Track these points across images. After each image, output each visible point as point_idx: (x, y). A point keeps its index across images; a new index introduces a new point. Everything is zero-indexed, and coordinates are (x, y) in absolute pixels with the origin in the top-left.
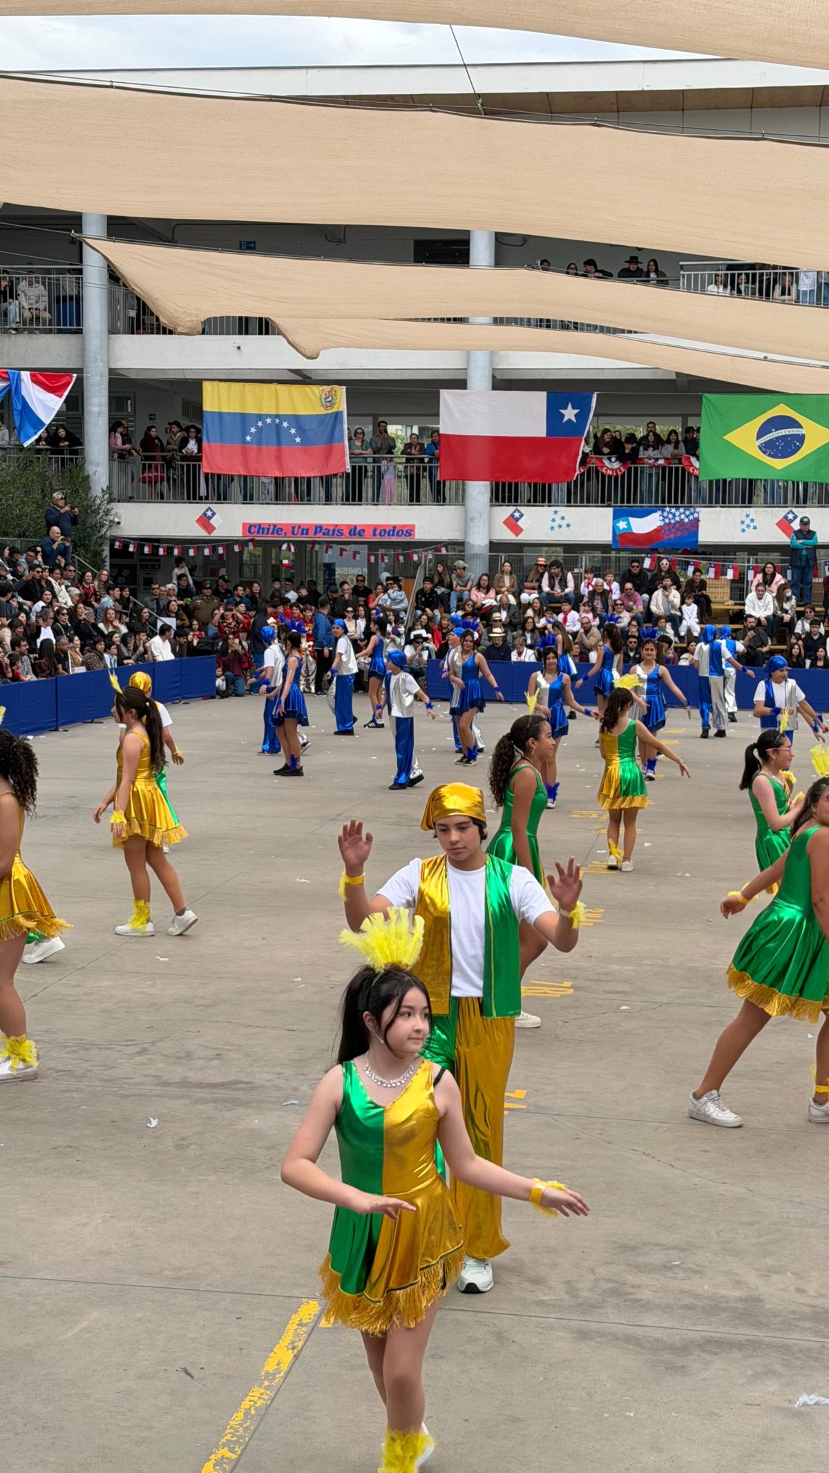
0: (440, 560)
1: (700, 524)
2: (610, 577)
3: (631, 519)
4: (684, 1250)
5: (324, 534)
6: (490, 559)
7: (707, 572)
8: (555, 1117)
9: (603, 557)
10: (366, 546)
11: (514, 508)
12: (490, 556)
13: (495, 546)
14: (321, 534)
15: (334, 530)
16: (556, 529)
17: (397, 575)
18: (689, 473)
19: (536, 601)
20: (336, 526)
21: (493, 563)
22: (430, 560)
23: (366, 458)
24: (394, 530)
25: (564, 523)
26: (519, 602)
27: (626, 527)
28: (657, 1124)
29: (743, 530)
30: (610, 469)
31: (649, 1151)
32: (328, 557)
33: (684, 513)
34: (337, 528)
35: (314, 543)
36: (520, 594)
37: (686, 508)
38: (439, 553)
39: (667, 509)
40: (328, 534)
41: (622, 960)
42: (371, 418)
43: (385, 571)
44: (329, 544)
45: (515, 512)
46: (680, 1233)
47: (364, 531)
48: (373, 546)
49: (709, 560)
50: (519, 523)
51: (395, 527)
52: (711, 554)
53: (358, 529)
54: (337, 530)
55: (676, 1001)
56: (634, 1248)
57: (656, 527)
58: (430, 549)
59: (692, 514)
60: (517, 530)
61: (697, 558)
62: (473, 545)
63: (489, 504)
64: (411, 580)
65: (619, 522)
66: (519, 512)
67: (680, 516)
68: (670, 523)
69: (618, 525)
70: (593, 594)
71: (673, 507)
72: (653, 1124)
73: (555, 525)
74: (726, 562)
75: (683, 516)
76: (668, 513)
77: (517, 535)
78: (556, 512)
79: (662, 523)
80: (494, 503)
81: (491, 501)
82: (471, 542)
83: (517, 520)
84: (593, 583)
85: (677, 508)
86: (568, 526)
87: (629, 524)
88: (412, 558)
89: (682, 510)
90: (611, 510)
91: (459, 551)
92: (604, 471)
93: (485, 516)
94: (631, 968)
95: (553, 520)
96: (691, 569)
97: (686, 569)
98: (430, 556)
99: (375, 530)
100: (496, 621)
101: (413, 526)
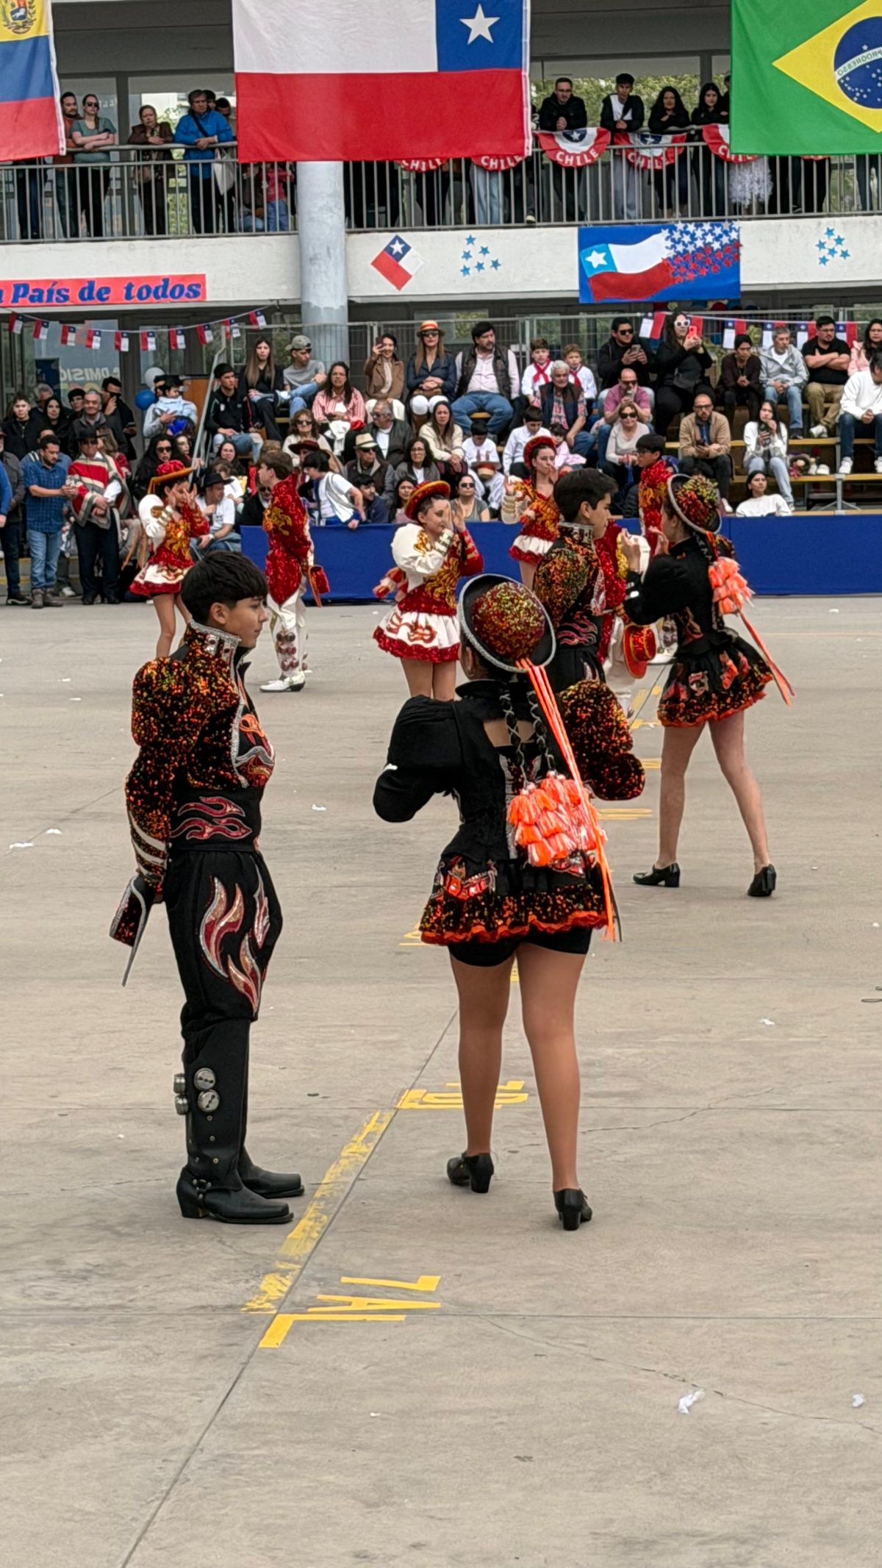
0: (254, 338)
1: (742, 251)
2: (575, 358)
3: (612, 247)
4: (744, 1542)
5: (32, 299)
6: (350, 334)
7: (760, 342)
8: (498, 1321)
9: (563, 321)
10: (115, 322)
11: (391, 236)
12: (350, 328)
13: (357, 310)
14: (27, 299)
15: (50, 292)
16: (473, 271)
17: (174, 373)
18: (717, 157)
19: (443, 408)
20: (55, 282)
21: (357, 339)
22: (237, 339)
23: (107, 152)
24: (165, 287)
25: (487, 260)
26: (409, 412)
27: (604, 263)
28: (691, 1322)
29: (824, 260)
30: (570, 155)
31: (676, 1370)
32: (44, 343)
33: (711, 231)
34: (56, 288)
35: (13, 318)
36: (411, 396)
37: (715, 223)
38: (254, 327)
39: (680, 226)
40: (40, 300)
41: (618, 1038)
42: (113, 81)
43: (155, 366)
44: (45, 319)
45: (393, 242)
46: (737, 1513)
47: (108, 290)
48: (128, 321)
49: (762, 316)
50: (403, 263)
51: (166, 280)
52: (766, 309)
53: (97, 288)
54: (56, 290)
55: (722, 1104)
56: (649, 1545)
57: (660, 261)
58: (237, 321)
59: (726, 233)
60: (399, 277)
61: (740, 316)
62: (317, 309)
63: (344, 230)
64: (201, 382)
65: (590, 255)
66: (401, 242)
67: (704, 238)
68: (685, 251)
69: (589, 259)
70: (548, 391)
71: (690, 222)
72: (678, 1321)
73: (471, 263)
74: (795, 319)
75: (709, 238)
76: (682, 233)
77: (399, 286)
78: (471, 240)
79: (671, 253)
80: (353, 229)
81: (349, 226)
82: (314, 302)
83: (399, 257)
84: (548, 372)
85: (699, 224)
86: (495, 264)
87: (609, 258)
88: (202, 339)
89: (707, 227)
90: (573, 232)
91: (291, 323)
92: (560, 160)
93: (337, 252)
94: (637, 1051)
95: (467, 255)
96: (729, 337)
97: (719, 340)
98: (236, 334)
99: (129, 288)
100: (367, 450)
101: (203, 277)
